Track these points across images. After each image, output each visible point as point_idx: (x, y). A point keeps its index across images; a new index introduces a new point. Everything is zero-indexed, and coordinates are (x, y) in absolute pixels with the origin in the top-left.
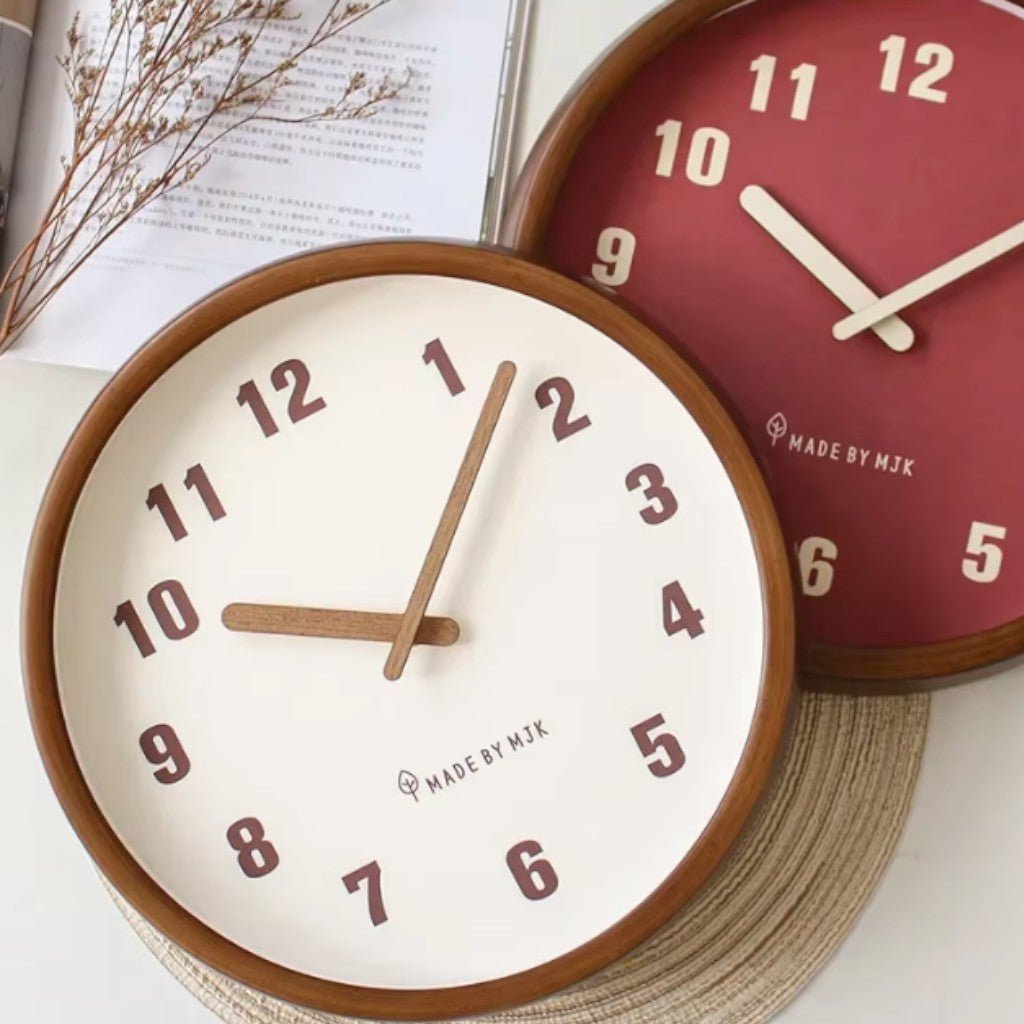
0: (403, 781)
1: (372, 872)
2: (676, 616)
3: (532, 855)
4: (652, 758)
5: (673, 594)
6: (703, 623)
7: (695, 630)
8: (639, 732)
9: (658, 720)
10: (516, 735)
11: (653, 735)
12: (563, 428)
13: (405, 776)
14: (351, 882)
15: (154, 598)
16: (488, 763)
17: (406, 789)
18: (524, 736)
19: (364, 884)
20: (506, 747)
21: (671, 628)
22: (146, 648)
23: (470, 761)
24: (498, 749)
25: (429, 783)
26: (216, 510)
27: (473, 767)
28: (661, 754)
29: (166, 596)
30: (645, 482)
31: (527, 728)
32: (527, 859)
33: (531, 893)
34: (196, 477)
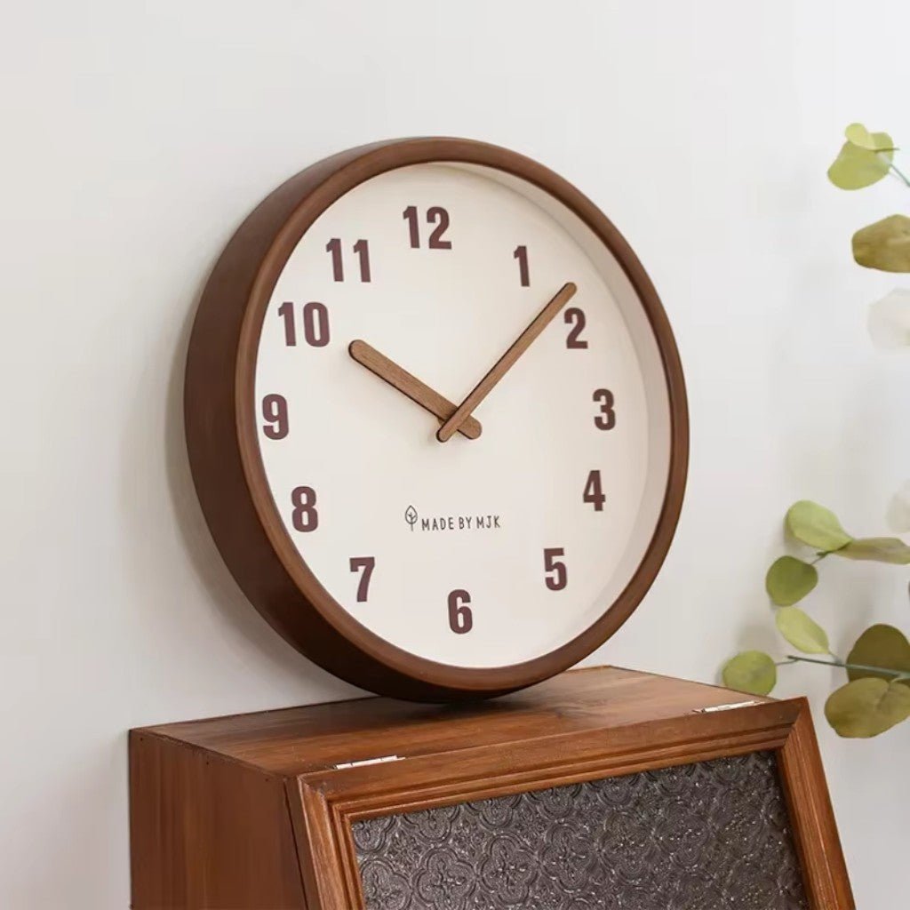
0: (409, 513)
1: (369, 563)
2: (591, 492)
3: (463, 602)
4: (550, 574)
5: (595, 477)
6: (604, 504)
7: (599, 508)
8: (549, 553)
9: (560, 552)
10: (482, 519)
11: (555, 559)
12: (573, 343)
13: (411, 510)
14: (355, 564)
15: (308, 309)
16: (461, 528)
17: (409, 518)
18: (486, 521)
19: (362, 569)
20: (474, 523)
21: (587, 499)
22: (291, 341)
23: (451, 521)
24: (469, 521)
25: (423, 523)
26: (366, 277)
27: (452, 526)
28: (555, 574)
29: (316, 313)
30: (603, 399)
31: (489, 517)
32: (460, 603)
33: (455, 627)
34: (361, 247)
